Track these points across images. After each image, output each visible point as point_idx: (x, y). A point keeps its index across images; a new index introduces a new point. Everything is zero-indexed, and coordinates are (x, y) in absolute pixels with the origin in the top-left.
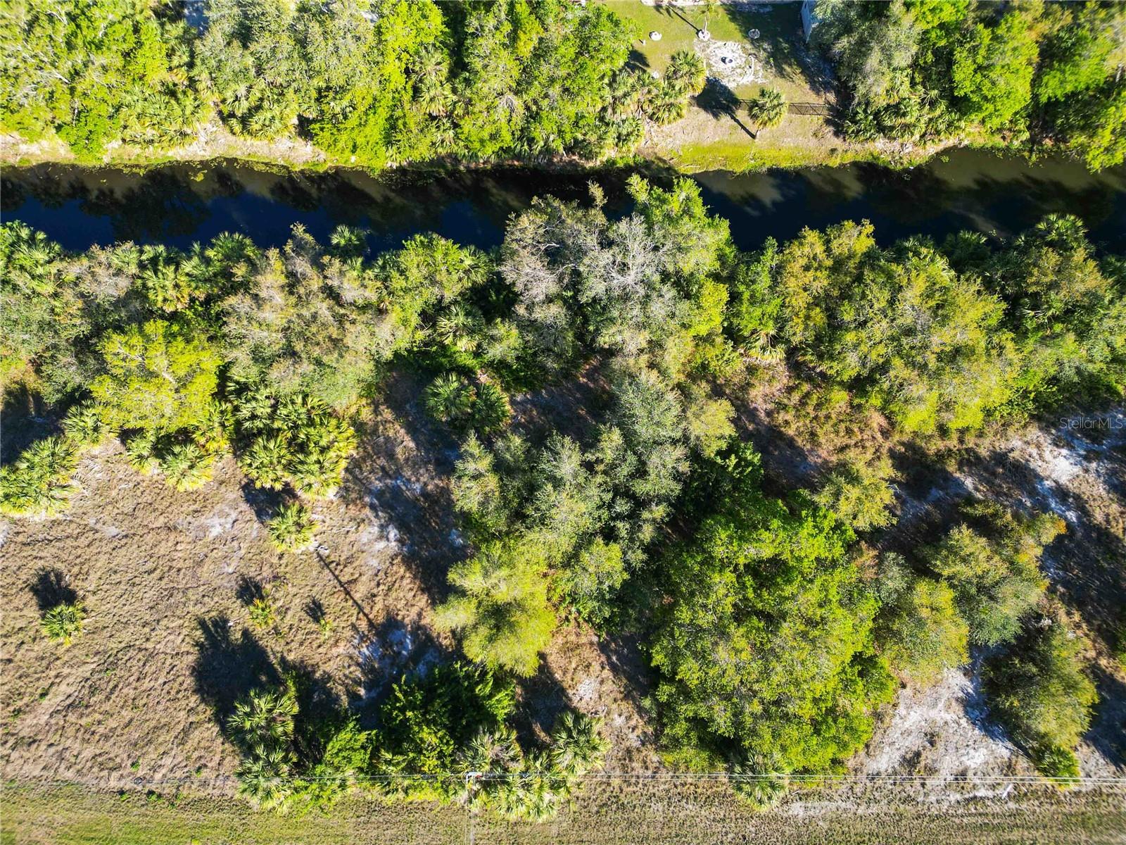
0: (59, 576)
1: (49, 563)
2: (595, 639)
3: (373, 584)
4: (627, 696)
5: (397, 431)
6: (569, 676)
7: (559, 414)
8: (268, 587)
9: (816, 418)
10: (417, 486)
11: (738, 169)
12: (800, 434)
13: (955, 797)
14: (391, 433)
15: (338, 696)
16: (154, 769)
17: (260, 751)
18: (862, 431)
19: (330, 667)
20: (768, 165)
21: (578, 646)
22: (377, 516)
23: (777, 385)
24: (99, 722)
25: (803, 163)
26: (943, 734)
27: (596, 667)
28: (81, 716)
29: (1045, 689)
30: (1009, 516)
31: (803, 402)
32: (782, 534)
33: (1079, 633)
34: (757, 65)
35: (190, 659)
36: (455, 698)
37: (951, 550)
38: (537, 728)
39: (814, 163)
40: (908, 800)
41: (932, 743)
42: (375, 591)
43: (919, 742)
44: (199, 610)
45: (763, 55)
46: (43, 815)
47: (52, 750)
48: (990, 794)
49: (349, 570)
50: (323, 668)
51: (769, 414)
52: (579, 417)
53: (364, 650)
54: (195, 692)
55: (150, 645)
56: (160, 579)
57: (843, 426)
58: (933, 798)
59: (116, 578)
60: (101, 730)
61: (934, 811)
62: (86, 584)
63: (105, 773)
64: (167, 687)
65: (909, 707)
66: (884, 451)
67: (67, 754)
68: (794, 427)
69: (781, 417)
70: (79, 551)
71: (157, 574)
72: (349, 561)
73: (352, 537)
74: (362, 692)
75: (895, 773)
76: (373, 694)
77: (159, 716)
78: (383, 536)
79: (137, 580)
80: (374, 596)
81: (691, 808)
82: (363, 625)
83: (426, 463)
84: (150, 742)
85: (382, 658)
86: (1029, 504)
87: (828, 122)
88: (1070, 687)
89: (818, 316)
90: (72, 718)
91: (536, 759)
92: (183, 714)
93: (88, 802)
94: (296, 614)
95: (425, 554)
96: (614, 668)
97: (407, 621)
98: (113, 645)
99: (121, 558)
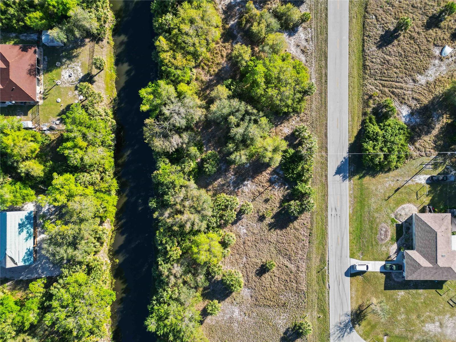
0: (257, 270)
1: (253, 274)
2: (274, 128)
3: (259, 187)
4: (288, 120)
5: (216, 184)
6: (283, 135)
7: (211, 137)
8: (261, 214)
9: (213, 62)
10: (232, 177)
11: (115, 76)
12: (217, 67)
13: (311, 43)
14: (216, 185)
15: (288, 193)
16: (304, 235)
17: (304, 207)
18: (216, 50)
19: (280, 195)
20: (113, 66)
21: (276, 133)
22: (241, 187)
23: (201, 72)
24: (294, 251)
25: (112, 54)
26: (297, 43)
27: (281, 128)
28: (292, 256)
29: (289, 16)
30: (247, 15)
31: (208, 65)
32: (259, 76)
33: (273, 3)
34: (73, 65)
35: (279, 231)
36: (290, 162)
37: (259, 33)
38: (295, 143)
39: (112, 50)
40: (311, 54)
41: (299, 46)
42: (261, 186)
43: (299, 49)
44: (266, 232)
45: (68, 62)
46: (314, 260)
47: (300, 261)
48: (310, 34)
49: (256, 193)
50: (281, 197)
51: (211, 76)
52: (211, 131)
53: (276, 187)
54: (286, 229)
55: (275, 242)
56: (258, 243)
57: (215, 55)
58: (311, 48)
59: (257, 255)
60: (295, 251)
61: (314, 48)
62: (259, 263)
63: (305, 247)
64: (285, 236)
65: (291, 50)
66: (223, 44)
67: (301, 258)
68: (215, 69)
69: (212, 72)
70: (250, 267)
71: (257, 244)
72: (253, 193)
73: (247, 193)
74: (286, 187)
75: (306, 56)
76: (287, 184)
77: (292, 237)
78: (247, 185)
79: (258, 249)
80: (263, 186)
81: (313, 106)
82: (270, 188)
83: (226, 175)
84: (298, 238)
85: (278, 183)
86: (238, 8)
87: (97, 43)
88: (289, 9)
89: (189, 57)
90: (292, 258)
91: (304, 142)
92: (292, 231)
93: (311, 250)
94: (268, 206)
95: (251, 174)
96: (281, 123)
97: (269, 177)
98: (275, 252)
99: (252, 255)
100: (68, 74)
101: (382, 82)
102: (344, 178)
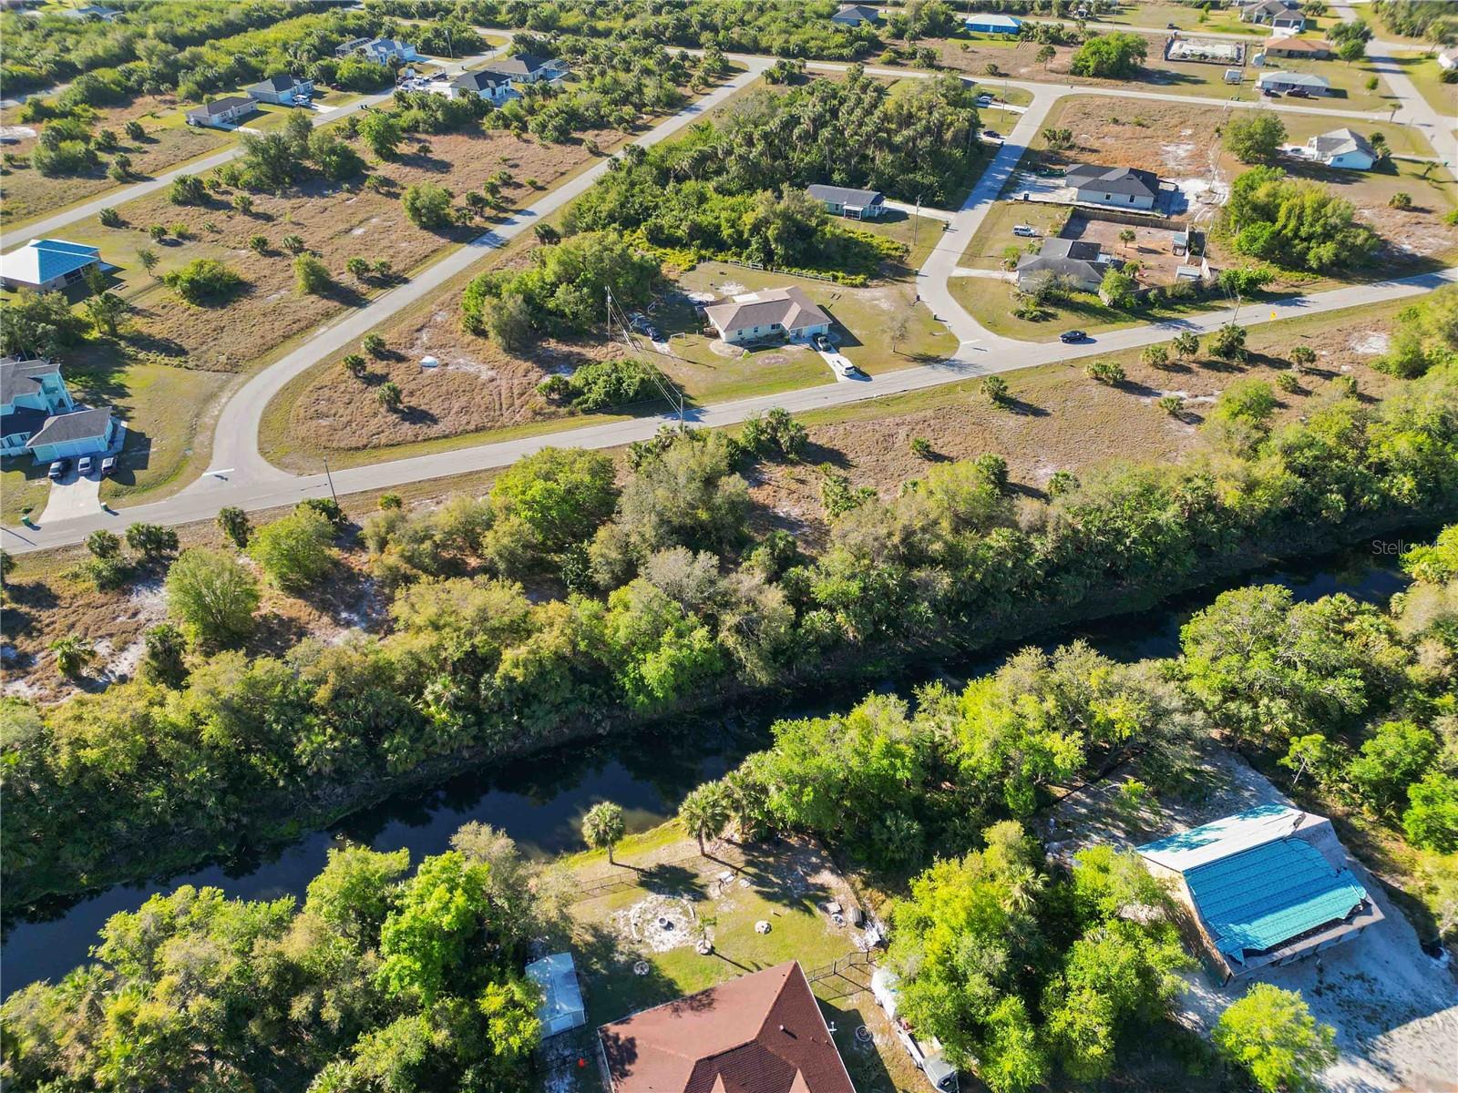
3: (778, 496)
15: (768, 462)
19: (779, 469)
22: (796, 518)
45: (622, 946)
49: (795, 498)
50: (783, 467)
53: (767, 477)
54: (839, 450)
55: (874, 456)
62: (926, 464)
63: (856, 425)
64: (853, 448)
67: (879, 425)
72: (798, 501)
73: (803, 509)
77: (848, 441)
78: (787, 512)
80: (775, 492)
82: (773, 483)
84: (845, 435)
85: (757, 476)
92: (838, 444)
93: (856, 419)
94: (811, 478)
95: (758, 511)
98: (892, 453)
100: (667, 935)
101: (504, 406)
102: (700, 411)
